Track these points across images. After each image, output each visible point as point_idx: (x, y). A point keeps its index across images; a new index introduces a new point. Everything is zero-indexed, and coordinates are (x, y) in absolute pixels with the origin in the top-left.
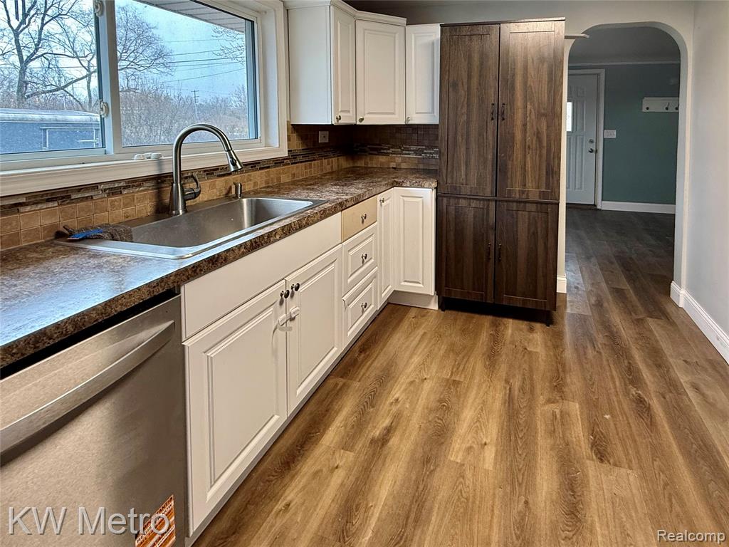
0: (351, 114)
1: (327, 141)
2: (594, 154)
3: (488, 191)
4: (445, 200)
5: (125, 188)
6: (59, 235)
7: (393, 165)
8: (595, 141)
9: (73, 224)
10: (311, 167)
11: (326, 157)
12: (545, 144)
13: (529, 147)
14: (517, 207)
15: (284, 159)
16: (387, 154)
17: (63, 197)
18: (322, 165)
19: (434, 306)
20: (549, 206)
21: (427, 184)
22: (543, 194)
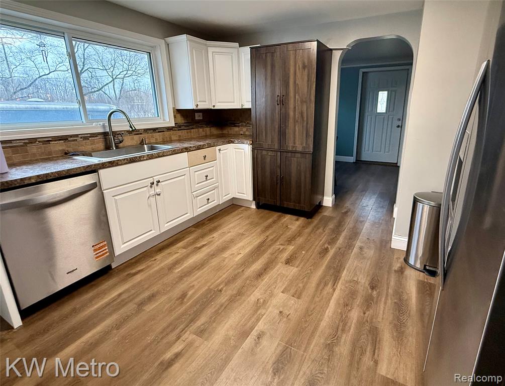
0: (207, 103)
1: (202, 118)
2: (400, 129)
3: (276, 147)
4: (256, 151)
5: (90, 137)
6: (66, 154)
7: (241, 132)
8: (401, 119)
9: (70, 150)
10: (191, 133)
11: (201, 127)
12: (305, 119)
13: (297, 121)
14: (291, 155)
15: (173, 127)
16: (239, 127)
17: (65, 139)
18: (198, 131)
19: (254, 206)
20: (307, 155)
21: (246, 142)
22: (304, 147)
